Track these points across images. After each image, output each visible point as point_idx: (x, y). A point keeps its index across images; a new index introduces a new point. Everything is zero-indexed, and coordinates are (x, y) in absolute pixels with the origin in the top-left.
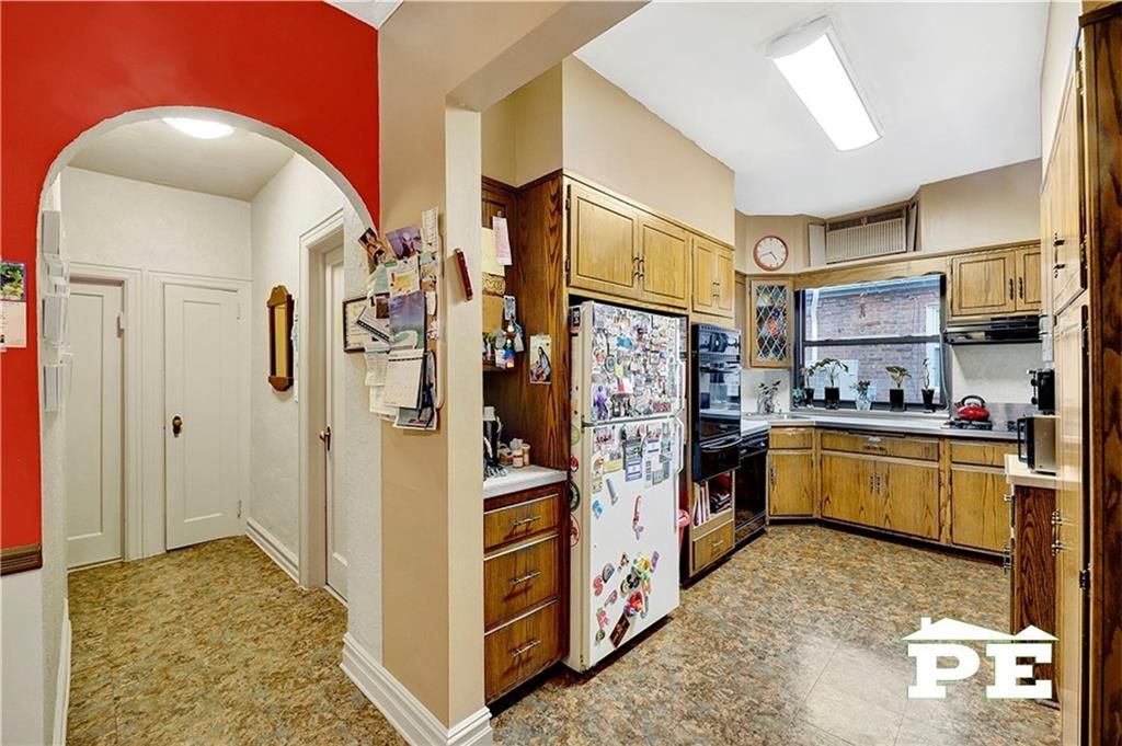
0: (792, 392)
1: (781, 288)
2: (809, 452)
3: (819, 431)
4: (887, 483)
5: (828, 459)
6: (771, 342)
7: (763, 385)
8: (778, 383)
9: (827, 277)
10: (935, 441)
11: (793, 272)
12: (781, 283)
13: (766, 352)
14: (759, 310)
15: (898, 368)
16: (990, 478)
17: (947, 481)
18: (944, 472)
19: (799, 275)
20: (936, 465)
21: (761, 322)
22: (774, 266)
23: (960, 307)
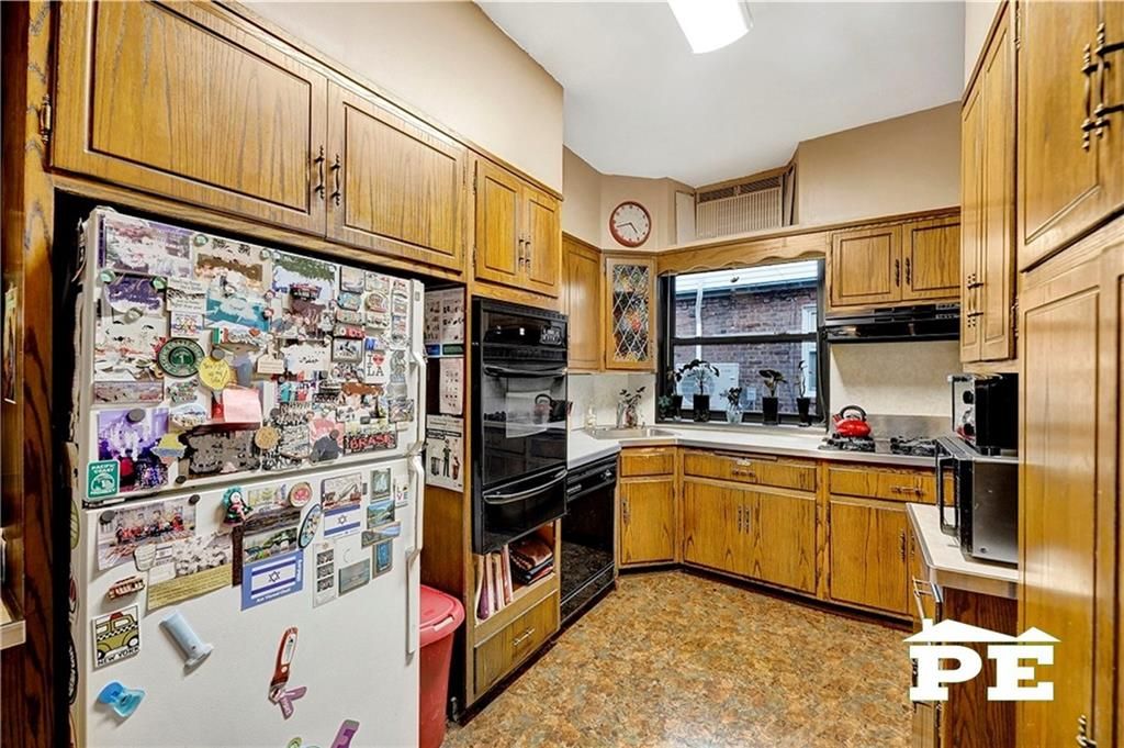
0: (657, 400)
1: (643, 269)
2: (670, 478)
3: (682, 451)
4: (757, 519)
5: (691, 488)
6: (630, 338)
7: (625, 392)
8: (642, 389)
9: (694, 256)
10: (812, 466)
11: (657, 251)
12: (643, 262)
13: (624, 351)
14: (617, 295)
15: (772, 372)
16: (874, 513)
17: (825, 518)
18: (822, 506)
19: (663, 254)
20: (811, 497)
21: (618, 312)
22: (634, 240)
23: (841, 296)
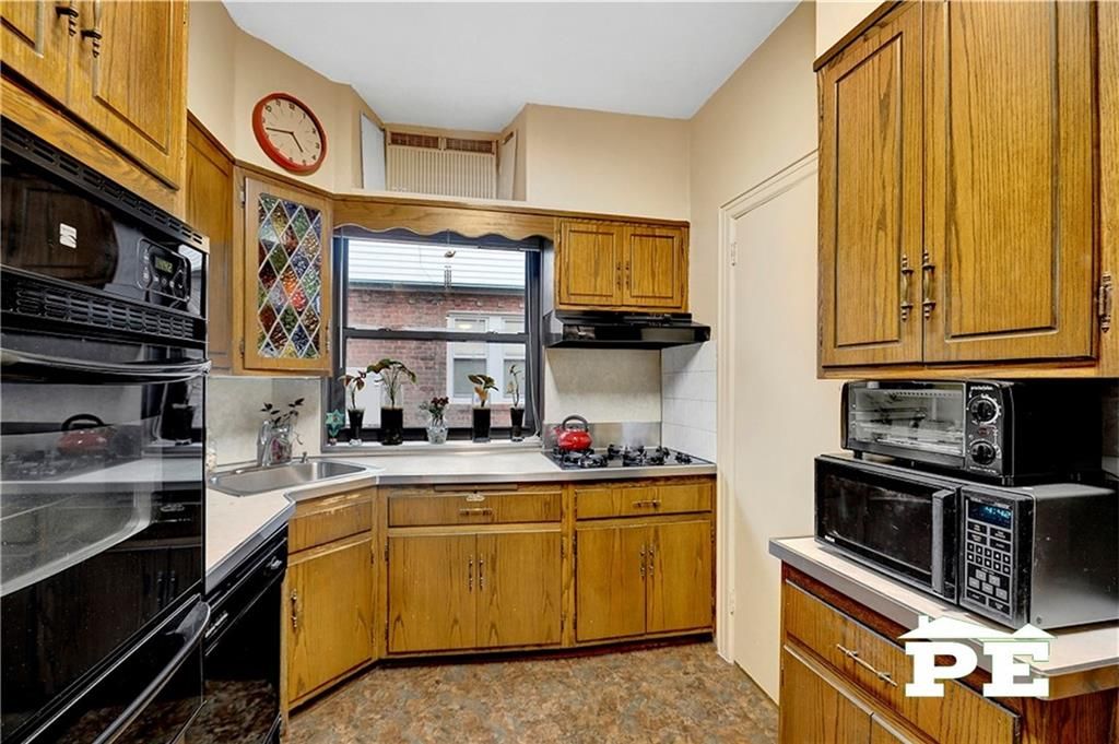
0: (324, 418)
1: (312, 213)
2: (366, 538)
3: (385, 494)
4: (494, 570)
5: (399, 545)
6: (289, 319)
7: (269, 407)
8: (299, 402)
9: (393, 212)
10: (556, 491)
11: (333, 192)
12: (314, 203)
13: (278, 340)
14: (263, 248)
15: (484, 378)
16: (618, 532)
17: (571, 550)
18: (567, 536)
19: (345, 199)
20: (555, 528)
21: (267, 275)
22: (298, 161)
23: (569, 294)
